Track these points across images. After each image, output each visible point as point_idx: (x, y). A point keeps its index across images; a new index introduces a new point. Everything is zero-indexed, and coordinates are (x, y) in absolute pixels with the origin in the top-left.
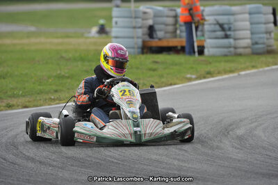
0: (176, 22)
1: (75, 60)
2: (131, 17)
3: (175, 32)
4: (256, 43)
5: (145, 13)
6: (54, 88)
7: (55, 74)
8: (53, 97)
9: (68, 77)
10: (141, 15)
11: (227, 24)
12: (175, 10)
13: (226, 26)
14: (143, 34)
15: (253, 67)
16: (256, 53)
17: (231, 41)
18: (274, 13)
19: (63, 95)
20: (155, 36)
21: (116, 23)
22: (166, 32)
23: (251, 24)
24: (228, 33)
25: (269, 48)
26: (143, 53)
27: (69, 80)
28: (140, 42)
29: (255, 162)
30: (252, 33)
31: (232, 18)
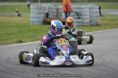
0: (58, 12)
1: (14, 27)
2: (38, 9)
3: (57, 15)
4: (92, 21)
5: (45, 7)
6: (5, 38)
7: (6, 32)
8: (5, 42)
9: (11, 34)
10: (43, 8)
11: (79, 13)
12: (57, 7)
13: (79, 14)
14: (44, 16)
15: (91, 31)
16: (92, 25)
17: (81, 20)
18: (100, 8)
19: (9, 41)
20: (49, 17)
21: (32, 11)
22: (54, 16)
23: (90, 13)
24: (80, 16)
25: (97, 23)
26: (43, 24)
27: (12, 35)
28: (42, 20)
29: (91, 71)
30: (90, 17)
31: (82, 10)
